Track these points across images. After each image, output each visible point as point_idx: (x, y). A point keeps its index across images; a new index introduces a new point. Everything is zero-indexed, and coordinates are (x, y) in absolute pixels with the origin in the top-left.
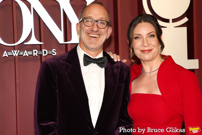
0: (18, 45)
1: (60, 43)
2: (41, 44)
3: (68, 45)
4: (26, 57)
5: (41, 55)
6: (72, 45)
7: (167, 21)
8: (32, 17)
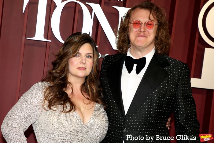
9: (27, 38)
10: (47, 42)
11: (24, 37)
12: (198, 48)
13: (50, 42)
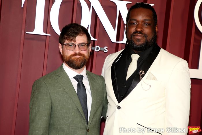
1: (113, 42)
3: (119, 44)
5: (94, 50)
6: (122, 44)
8: (90, 14)
9: (27, 33)
10: (46, 36)
11: (23, 32)
13: (50, 36)
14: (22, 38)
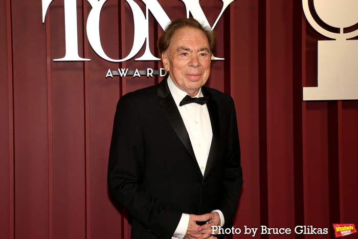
0: (127, 61)
2: (158, 61)
4: (138, 78)
5: (158, 75)
7: (336, 30)
9: (54, 60)
10: (84, 61)
11: (49, 59)
12: (307, 42)
13: (89, 61)
14: (49, 69)
